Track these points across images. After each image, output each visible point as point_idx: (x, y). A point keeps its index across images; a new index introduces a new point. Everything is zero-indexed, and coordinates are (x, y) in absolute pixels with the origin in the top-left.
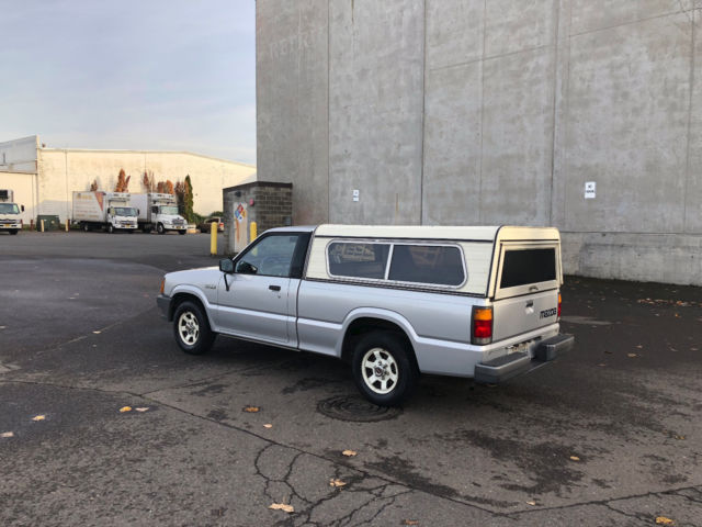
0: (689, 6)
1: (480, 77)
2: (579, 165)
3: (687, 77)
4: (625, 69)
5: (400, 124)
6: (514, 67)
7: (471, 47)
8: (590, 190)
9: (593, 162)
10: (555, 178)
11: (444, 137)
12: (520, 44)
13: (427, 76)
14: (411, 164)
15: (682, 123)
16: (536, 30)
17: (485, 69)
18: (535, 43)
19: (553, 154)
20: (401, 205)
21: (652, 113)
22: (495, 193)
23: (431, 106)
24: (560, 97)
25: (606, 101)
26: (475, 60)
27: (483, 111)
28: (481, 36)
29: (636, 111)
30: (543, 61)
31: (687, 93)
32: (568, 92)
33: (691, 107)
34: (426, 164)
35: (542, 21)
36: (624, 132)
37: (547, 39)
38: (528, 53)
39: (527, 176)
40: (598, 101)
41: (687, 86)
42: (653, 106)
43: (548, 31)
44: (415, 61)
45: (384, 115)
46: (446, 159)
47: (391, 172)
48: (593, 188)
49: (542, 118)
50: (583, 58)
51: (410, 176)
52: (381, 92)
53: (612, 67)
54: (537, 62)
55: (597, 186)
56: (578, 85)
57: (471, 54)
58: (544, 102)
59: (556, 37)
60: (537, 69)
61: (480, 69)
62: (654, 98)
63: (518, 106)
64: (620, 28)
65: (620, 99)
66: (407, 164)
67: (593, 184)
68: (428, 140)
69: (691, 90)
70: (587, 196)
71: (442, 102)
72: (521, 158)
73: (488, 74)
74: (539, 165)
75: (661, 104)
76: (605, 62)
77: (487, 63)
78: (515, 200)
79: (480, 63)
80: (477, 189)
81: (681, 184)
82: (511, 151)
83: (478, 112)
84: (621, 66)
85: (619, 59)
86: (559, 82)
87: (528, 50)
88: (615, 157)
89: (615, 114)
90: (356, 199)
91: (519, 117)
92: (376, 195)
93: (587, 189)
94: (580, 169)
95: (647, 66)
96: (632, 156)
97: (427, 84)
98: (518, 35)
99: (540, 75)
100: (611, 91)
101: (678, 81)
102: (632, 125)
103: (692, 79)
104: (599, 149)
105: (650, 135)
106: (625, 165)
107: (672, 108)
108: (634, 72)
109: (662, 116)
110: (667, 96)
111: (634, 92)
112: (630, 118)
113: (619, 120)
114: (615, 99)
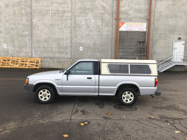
0: (102, 9)
1: (50, 15)
2: (79, 42)
3: (101, 25)
4: (88, 21)
5: (23, 25)
6: (60, 15)
7: (48, 6)
8: (81, 49)
9: (82, 42)
10: (72, 45)
11: (39, 30)
12: (62, 9)
13: (32, 11)
14: (27, 38)
15: (100, 35)
16: (67, 6)
17: (52, 13)
18: (67, 9)
19: (72, 39)
20: (24, 50)
21: (94, 32)
22: (56, 48)
23: (35, 21)
24: (73, 25)
25: (84, 27)
26: (49, 10)
27: (52, 25)
28: (51, 4)
29: (91, 31)
30: (69, 15)
31: (101, 28)
32: (75, 24)
33: (102, 32)
34: (33, 38)
35: (68, 4)
36: (89, 35)
37: (69, 9)
38: (64, 12)
39: (65, 44)
41: (101, 27)
43: (70, 7)
44: (28, 6)
45: (16, 21)
46: (40, 37)
47: (20, 39)
48: (82, 48)
49: (69, 29)
50: (79, 16)
51: (28, 41)
52: (15, 13)
53: (86, 19)
54: (67, 15)
55: (83, 48)
56: (78, 22)
57: (47, 8)
58: (69, 25)
59: (72, 9)
60: (67, 16)
61: (50, 13)
63: (62, 25)
64: (87, 11)
65: (88, 28)
66: (26, 37)
67: (82, 47)
68: (34, 31)
69: (102, 28)
70: (81, 50)
71: (38, 20)
72: (63, 39)
73: (52, 15)
74: (68, 41)
75: (96, 30)
76: (84, 18)
77: (53, 12)
78: (62, 50)
79: (50, 12)
80: (51, 47)
81: (100, 48)
82: (60, 37)
83: (50, 25)
85: (87, 18)
86: (73, 21)
87: (64, 11)
88: (87, 41)
89: (86, 31)
90: (6, 47)
91: (62, 28)
92: (14, 46)
93: (80, 48)
94: (79, 43)
95: (93, 21)
96: (90, 41)
97: (33, 14)
98: (62, 6)
99: (68, 18)
100: (85, 25)
101: (99, 25)
102: (90, 34)
103: (102, 26)
104: (83, 39)
105: (94, 37)
106: (89, 43)
107: (99, 31)
108: (90, 22)
109: (96, 33)
110: (97, 28)
111: (91, 27)
112: (90, 32)
113: (87, 32)
114: (86, 27)
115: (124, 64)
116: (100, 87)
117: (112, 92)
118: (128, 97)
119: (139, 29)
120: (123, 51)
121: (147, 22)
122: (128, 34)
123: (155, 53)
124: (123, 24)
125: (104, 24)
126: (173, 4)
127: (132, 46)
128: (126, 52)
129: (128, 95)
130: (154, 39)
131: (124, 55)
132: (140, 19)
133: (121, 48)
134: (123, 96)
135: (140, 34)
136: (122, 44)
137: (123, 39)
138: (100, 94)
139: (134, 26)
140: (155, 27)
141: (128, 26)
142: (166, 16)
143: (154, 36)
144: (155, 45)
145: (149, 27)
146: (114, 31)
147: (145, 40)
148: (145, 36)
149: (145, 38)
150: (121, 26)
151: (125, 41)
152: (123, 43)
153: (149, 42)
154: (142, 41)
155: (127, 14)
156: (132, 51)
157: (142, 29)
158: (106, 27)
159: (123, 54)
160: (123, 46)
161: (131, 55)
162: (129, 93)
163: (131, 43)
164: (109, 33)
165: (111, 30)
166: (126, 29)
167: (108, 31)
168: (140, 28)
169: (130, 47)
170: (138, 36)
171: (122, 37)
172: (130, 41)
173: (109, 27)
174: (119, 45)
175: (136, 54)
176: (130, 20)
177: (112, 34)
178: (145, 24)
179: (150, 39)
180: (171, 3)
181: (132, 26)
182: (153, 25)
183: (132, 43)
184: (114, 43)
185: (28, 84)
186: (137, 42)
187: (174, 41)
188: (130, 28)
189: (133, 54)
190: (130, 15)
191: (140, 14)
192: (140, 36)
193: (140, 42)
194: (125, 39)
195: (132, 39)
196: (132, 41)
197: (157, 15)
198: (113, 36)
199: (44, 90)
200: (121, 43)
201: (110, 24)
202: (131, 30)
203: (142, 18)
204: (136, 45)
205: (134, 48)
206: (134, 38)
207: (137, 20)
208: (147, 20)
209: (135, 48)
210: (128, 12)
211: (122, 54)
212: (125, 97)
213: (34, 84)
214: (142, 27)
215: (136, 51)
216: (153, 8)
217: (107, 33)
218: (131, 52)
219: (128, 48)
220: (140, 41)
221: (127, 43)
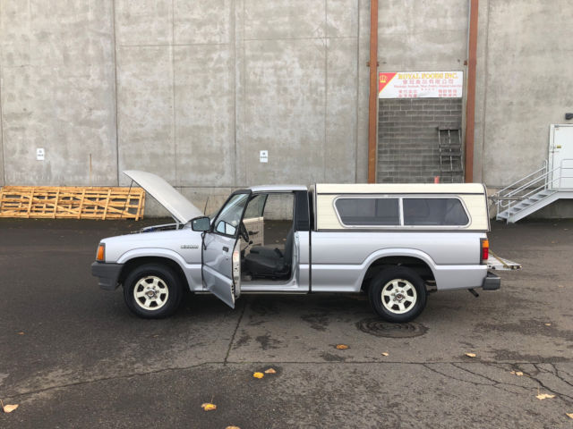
0: (323, 35)
1: (171, 59)
2: (255, 138)
3: (323, 83)
4: (284, 72)
5: (91, 90)
6: (200, 56)
7: (162, 33)
8: (264, 157)
9: (265, 136)
10: (237, 146)
11: (138, 106)
12: (205, 39)
13: (118, 50)
14: (104, 128)
15: (321, 114)
16: (218, 30)
17: (174, 53)
18: (218, 40)
19: (235, 128)
20: (96, 164)
21: (303, 105)
22: (188, 156)
23: (124, 77)
24: (239, 85)
25: (272, 93)
26: (166, 45)
27: (174, 87)
28: (170, 25)
29: (293, 102)
30: (225, 55)
31: (323, 93)
32: (245, 82)
33: (326, 103)
34: (121, 128)
35: (222, 24)
36: (285, 115)
37: (226, 38)
38: (211, 47)
39: (216, 144)
40: (266, 91)
41: (323, 89)
42: (303, 100)
43: (227, 32)
44: (104, 35)
45: (71, 80)
46: (142, 126)
47: (82, 133)
48: (267, 155)
49: (225, 99)
50: (255, 58)
51: (105, 139)
52: (66, 58)
53: (276, 68)
54: (219, 56)
55: (269, 154)
56: (252, 78)
57: (161, 39)
58: (226, 86)
59: (233, 38)
60: (220, 60)
61: (171, 53)
62: (304, 94)
63: (205, 87)
64: (279, 41)
65: (282, 92)
66: (100, 127)
67: (266, 152)
68: (122, 107)
69: (326, 92)
70: (262, 160)
71: (134, 75)
72: (209, 129)
73: (177, 58)
74: (225, 135)
75: (308, 99)
76: (270, 64)
77: (177, 49)
78: (206, 163)
79: (171, 48)
80: (172, 152)
81: (322, 154)
82: (201, 123)
83: (170, 88)
84: (281, 69)
85: (280, 63)
86: (238, 73)
87: (211, 44)
88: (280, 133)
89: (279, 103)
90: (42, 158)
91: (206, 97)
92: (66, 155)
93: (261, 155)
94: (256, 141)
95: (299, 72)
96: (291, 133)
97: (119, 58)
98: (202, 30)
99: (222, 65)
100: (276, 86)
101: (318, 84)
102: (291, 111)
103: (326, 85)
104: (269, 126)
105: (302, 120)
106: (287, 139)
107: (315, 102)
108: (290, 74)
109: (309, 107)
110: (311, 94)
111: (291, 88)
112: (289, 106)
113: (282, 107)
114: (278, 91)
115: (386, 197)
116: (314, 267)
117: (350, 282)
118: (398, 297)
119: (440, 91)
120: (393, 160)
121: (464, 67)
122: (409, 108)
123: (491, 163)
124: (390, 76)
125: (330, 80)
126: (544, 12)
127: (419, 145)
128: (403, 162)
129: (400, 289)
130: (488, 119)
131: (396, 173)
132: (444, 62)
133: (385, 152)
134: (385, 292)
135: (443, 107)
136: (389, 138)
137: (392, 124)
138: (314, 289)
139: (425, 82)
140: (490, 83)
141: (405, 82)
142: (523, 50)
143: (489, 111)
144: (493, 140)
145: (470, 83)
146: (363, 99)
147: (460, 123)
148: (461, 112)
149: (460, 119)
150: (385, 84)
151: (397, 130)
152: (393, 135)
153: (472, 131)
154: (451, 128)
155: (401, 46)
156: (420, 159)
157: (450, 91)
158: (337, 88)
159: (393, 170)
160: (391, 146)
161: (415, 171)
162: (402, 285)
163: (416, 135)
164: (346, 106)
165: (352, 96)
166: (401, 92)
167: (343, 102)
168: (442, 89)
169: (414, 146)
170: (438, 113)
171: (386, 119)
172: (414, 129)
173: (346, 88)
174: (380, 141)
175: (434, 168)
176: (412, 65)
177: (358, 109)
178: (460, 75)
179: (476, 121)
180: (537, 7)
181: (418, 82)
182: (484, 76)
183: (420, 134)
184: (362, 136)
185: (104, 262)
186: (434, 131)
187: (552, 126)
188: (413, 89)
189: (424, 168)
190: (411, 49)
191: (441, 46)
192: (443, 112)
193: (444, 132)
194: (397, 124)
195: (420, 124)
196: (420, 129)
197: (494, 45)
198: (361, 114)
199: (149, 277)
200: (385, 135)
201: (350, 80)
202: (415, 95)
203: (450, 58)
204: (431, 140)
205: (425, 151)
206: (426, 118)
207: (435, 63)
208: (466, 64)
209: (430, 151)
210: (403, 41)
211: (391, 168)
212: (392, 298)
213: (119, 262)
214: (450, 84)
215: (433, 159)
216: (481, 26)
217: (340, 108)
218: (418, 163)
219: (407, 151)
220: (445, 128)
221: (403, 135)
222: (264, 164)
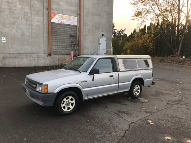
3: (30, 13)
4: (12, 5)
8: (4, 40)
9: (4, 31)
15: (29, 25)
21: (21, 20)
25: (7, 13)
29: (17, 18)
31: (30, 17)
33: (31, 21)
36: (14, 23)
40: (4, 12)
41: (30, 15)
42: (21, 18)
55: (6, 39)
62: (22, 16)
65: (11, 13)
67: (5, 38)
69: (31, 16)
70: (3, 42)
75: (24, 18)
81: (30, 41)
84: (11, 3)
88: (11, 31)
89: (10, 18)
93: (2, 39)
95: (19, 6)
96: (16, 31)
100: (8, 10)
101: (28, 13)
102: (16, 22)
103: (31, 13)
104: (6, 27)
105: (21, 26)
106: (15, 33)
107: (27, 20)
108: (15, 6)
109: (24, 22)
110: (25, 16)
111: (16, 12)
112: (15, 20)
113: (12, 19)
114: (10, 13)
116: (120, 84)
117: (126, 88)
119: (71, 22)
120: (57, 44)
121: (77, 16)
122: (61, 27)
123: (85, 47)
124: (55, 15)
125: (33, 12)
126: (97, 3)
127: (65, 40)
128: (60, 46)
130: (84, 33)
131: (58, 49)
132: (71, 13)
133: (54, 42)
135: (72, 28)
136: (55, 37)
137: (56, 32)
139: (66, 19)
140: (84, 22)
141: (60, 18)
142: (92, 13)
143: (85, 31)
144: (85, 40)
145: (79, 21)
146: (46, 22)
147: (76, 34)
148: (77, 30)
149: (77, 32)
150: (53, 17)
151: (58, 34)
152: (56, 36)
153: (80, 37)
154: (74, 35)
155: (59, 4)
156: (65, 45)
157: (74, 23)
158: (36, 16)
159: (57, 48)
160: (56, 40)
161: (64, 49)
163: (64, 37)
164: (40, 23)
165: (42, 20)
166: (59, 21)
167: (38, 21)
168: (72, 22)
169: (63, 40)
170: (70, 30)
171: (54, 30)
172: (63, 34)
173: (39, 16)
174: (52, 37)
175: (69, 48)
176: (62, 12)
177: (44, 25)
178: (76, 18)
179: (81, 34)
180: (96, 2)
181: (64, 18)
182: (83, 20)
183: (65, 36)
184: (46, 35)
185: (47, 93)
186: (69, 36)
187: (99, 37)
188: (62, 20)
189: (67, 48)
190: (61, 7)
191: (71, 7)
192: (71, 30)
193: (72, 36)
194: (58, 32)
195: (65, 33)
196: (65, 35)
197: (85, 10)
198: (45, 27)
200: (54, 35)
201: (41, 13)
202: (63, 23)
203: (73, 12)
204: (68, 39)
205: (66, 42)
206: (67, 31)
207: (69, 13)
208: (78, 15)
209: (68, 42)
210: (59, 3)
211: (56, 47)
213: (56, 92)
215: (69, 45)
216: (82, 4)
217: (37, 23)
218: (65, 46)
219: (61, 42)
220: (72, 35)
221: (60, 36)
222: (4, 43)
